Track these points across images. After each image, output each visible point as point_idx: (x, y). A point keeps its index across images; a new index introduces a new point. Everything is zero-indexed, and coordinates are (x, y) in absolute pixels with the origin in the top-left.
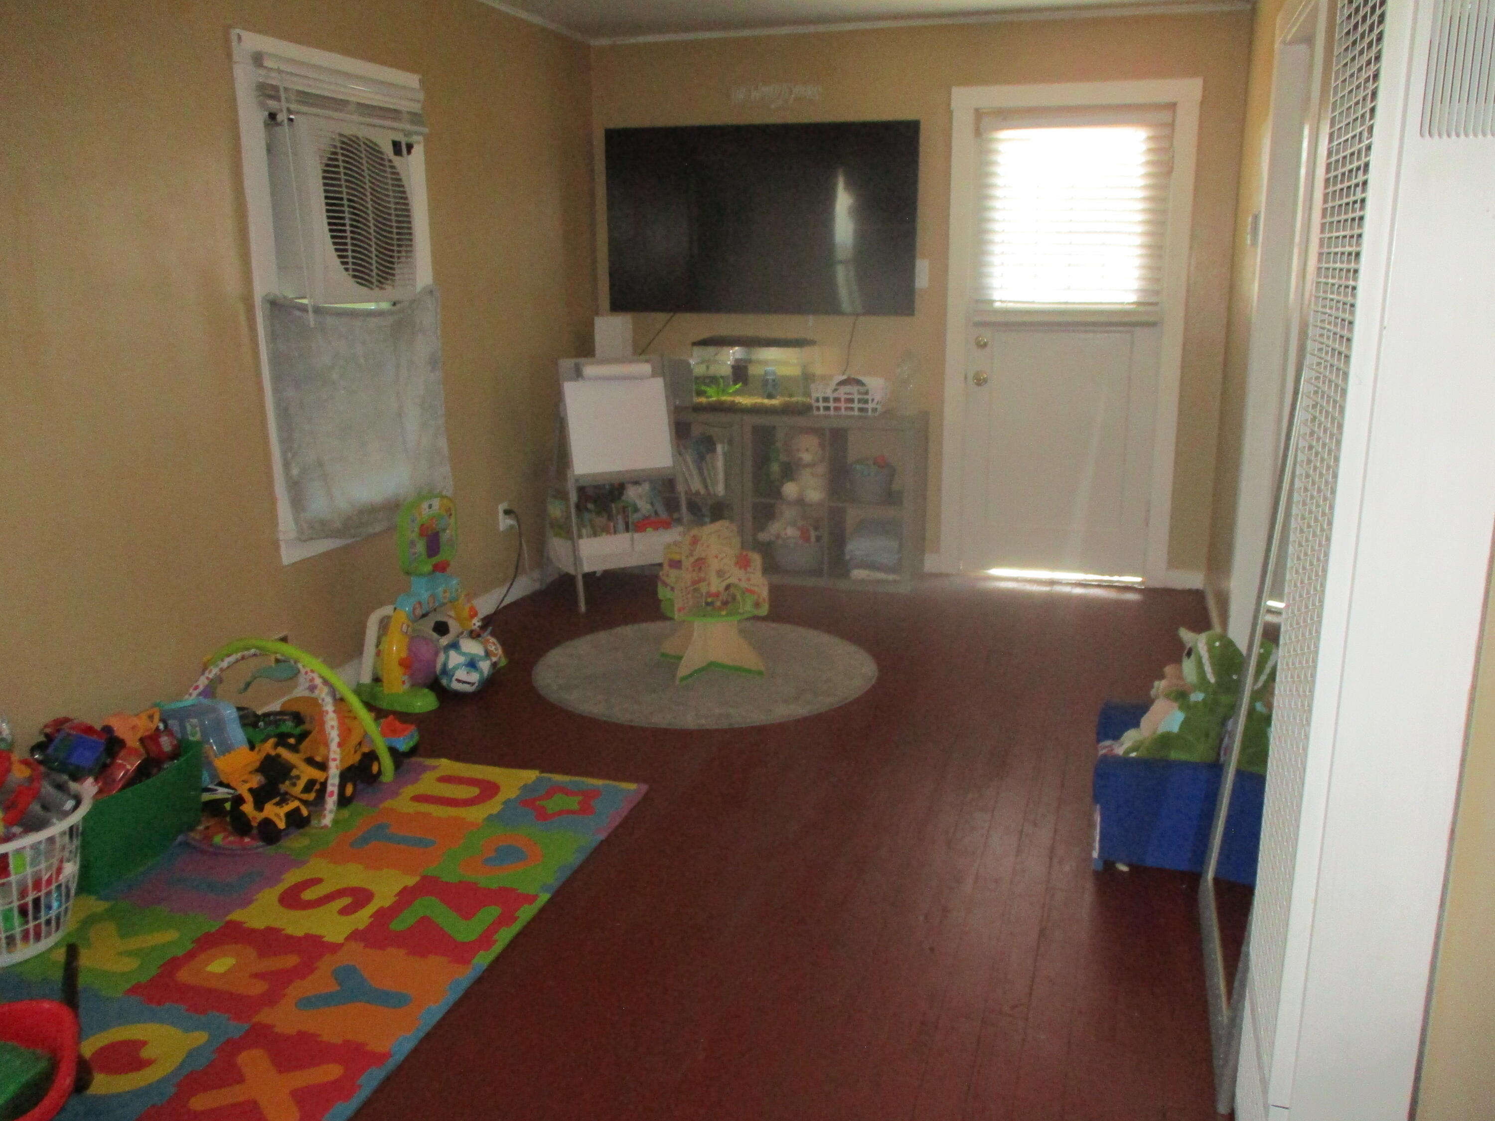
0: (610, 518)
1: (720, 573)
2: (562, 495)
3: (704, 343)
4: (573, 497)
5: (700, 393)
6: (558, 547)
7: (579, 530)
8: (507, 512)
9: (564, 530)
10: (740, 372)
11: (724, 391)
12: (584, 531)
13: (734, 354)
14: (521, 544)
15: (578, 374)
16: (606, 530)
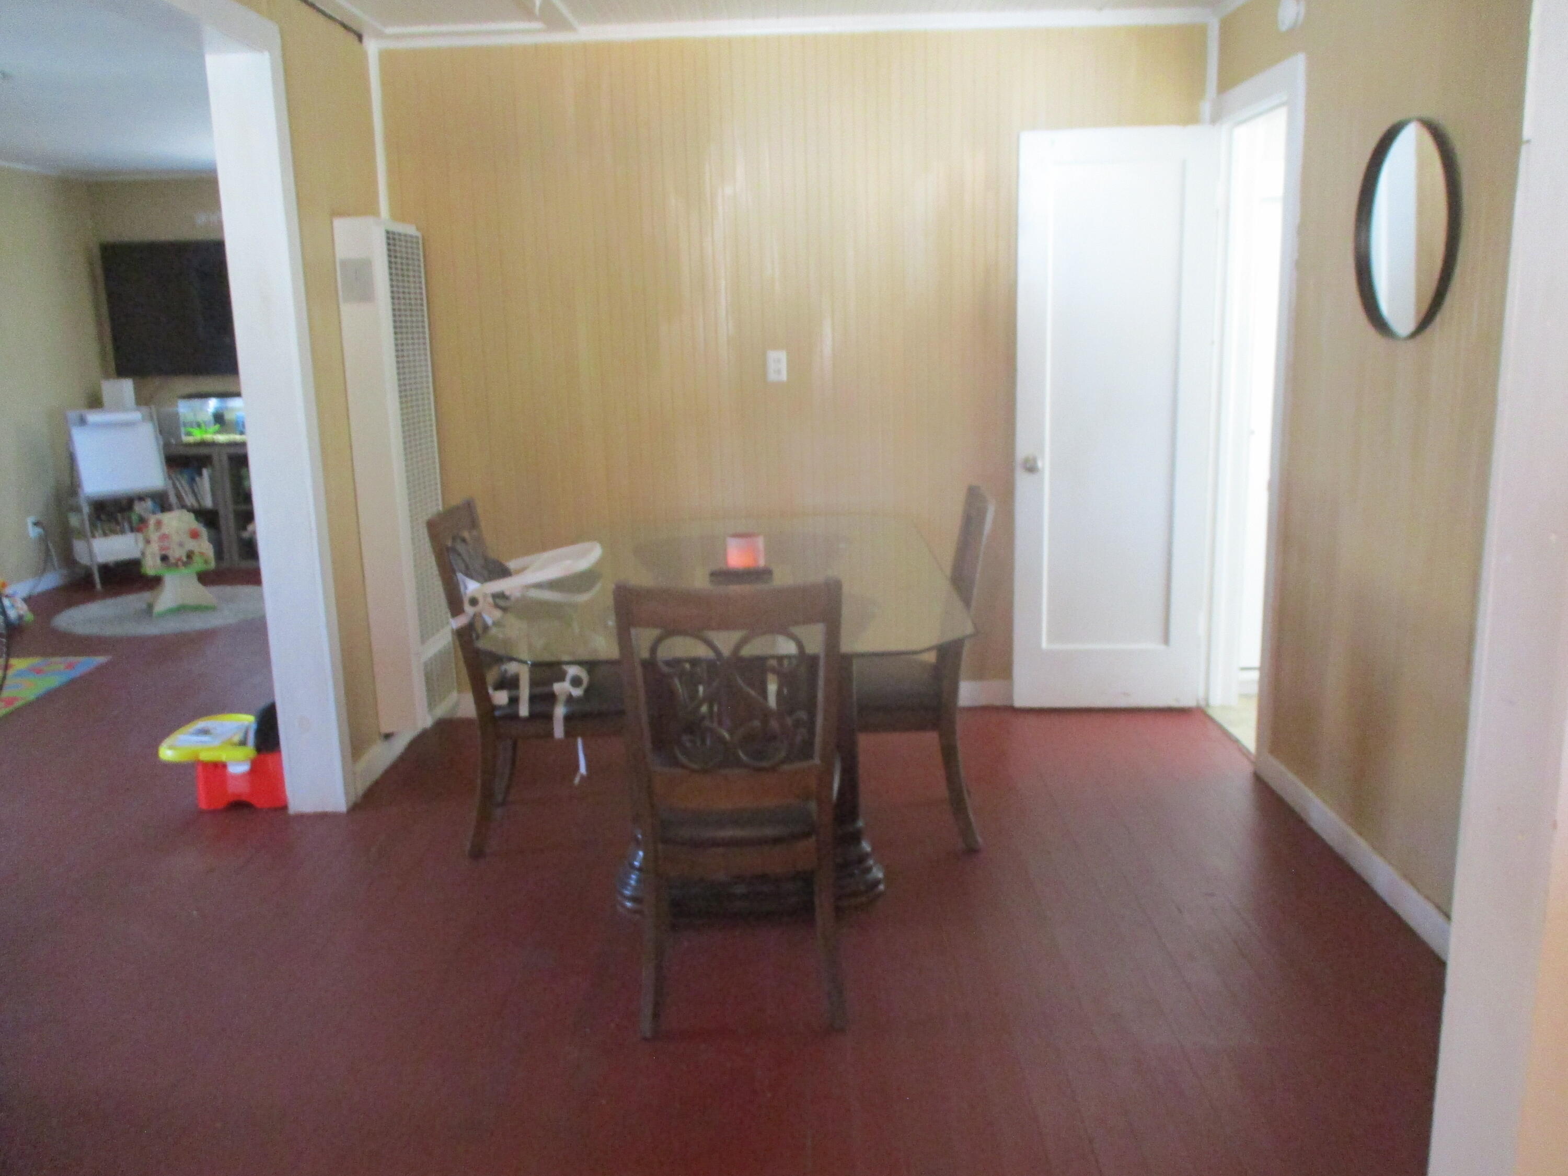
0: (117, 523)
1: (181, 545)
2: (77, 509)
3: (190, 396)
4: (86, 510)
5: (189, 434)
6: (79, 547)
7: (92, 532)
8: (36, 524)
9: (81, 534)
10: (219, 418)
11: (206, 432)
12: (97, 534)
13: (213, 404)
14: (47, 546)
15: (82, 421)
16: (114, 532)
